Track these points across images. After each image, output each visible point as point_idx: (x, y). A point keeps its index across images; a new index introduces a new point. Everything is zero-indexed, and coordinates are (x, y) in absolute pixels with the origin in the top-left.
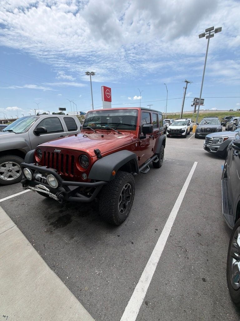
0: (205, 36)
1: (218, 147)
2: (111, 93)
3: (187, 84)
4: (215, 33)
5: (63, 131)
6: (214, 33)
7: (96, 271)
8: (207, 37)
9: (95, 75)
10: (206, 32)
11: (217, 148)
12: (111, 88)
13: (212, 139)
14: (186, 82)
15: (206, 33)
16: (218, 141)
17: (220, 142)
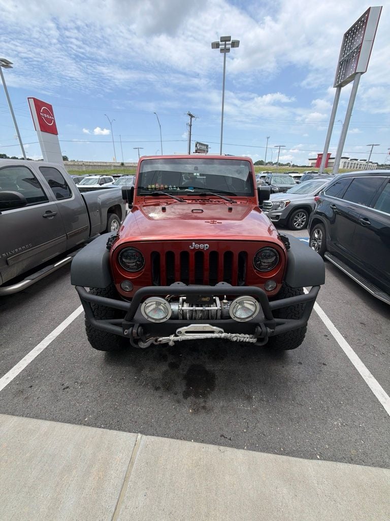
0: (219, 48)
1: (280, 214)
2: (53, 117)
3: (191, 119)
4: (232, 47)
5: (48, 199)
6: (230, 46)
7: (335, 423)
8: (222, 50)
9: (11, 67)
10: (221, 41)
11: (278, 216)
12: (51, 106)
13: (271, 204)
14: (190, 115)
15: (220, 43)
16: (279, 206)
17: (282, 207)
